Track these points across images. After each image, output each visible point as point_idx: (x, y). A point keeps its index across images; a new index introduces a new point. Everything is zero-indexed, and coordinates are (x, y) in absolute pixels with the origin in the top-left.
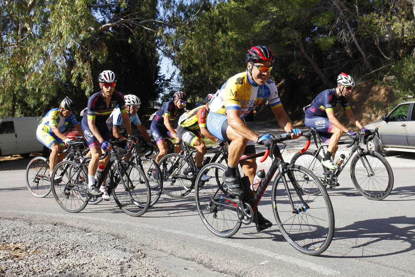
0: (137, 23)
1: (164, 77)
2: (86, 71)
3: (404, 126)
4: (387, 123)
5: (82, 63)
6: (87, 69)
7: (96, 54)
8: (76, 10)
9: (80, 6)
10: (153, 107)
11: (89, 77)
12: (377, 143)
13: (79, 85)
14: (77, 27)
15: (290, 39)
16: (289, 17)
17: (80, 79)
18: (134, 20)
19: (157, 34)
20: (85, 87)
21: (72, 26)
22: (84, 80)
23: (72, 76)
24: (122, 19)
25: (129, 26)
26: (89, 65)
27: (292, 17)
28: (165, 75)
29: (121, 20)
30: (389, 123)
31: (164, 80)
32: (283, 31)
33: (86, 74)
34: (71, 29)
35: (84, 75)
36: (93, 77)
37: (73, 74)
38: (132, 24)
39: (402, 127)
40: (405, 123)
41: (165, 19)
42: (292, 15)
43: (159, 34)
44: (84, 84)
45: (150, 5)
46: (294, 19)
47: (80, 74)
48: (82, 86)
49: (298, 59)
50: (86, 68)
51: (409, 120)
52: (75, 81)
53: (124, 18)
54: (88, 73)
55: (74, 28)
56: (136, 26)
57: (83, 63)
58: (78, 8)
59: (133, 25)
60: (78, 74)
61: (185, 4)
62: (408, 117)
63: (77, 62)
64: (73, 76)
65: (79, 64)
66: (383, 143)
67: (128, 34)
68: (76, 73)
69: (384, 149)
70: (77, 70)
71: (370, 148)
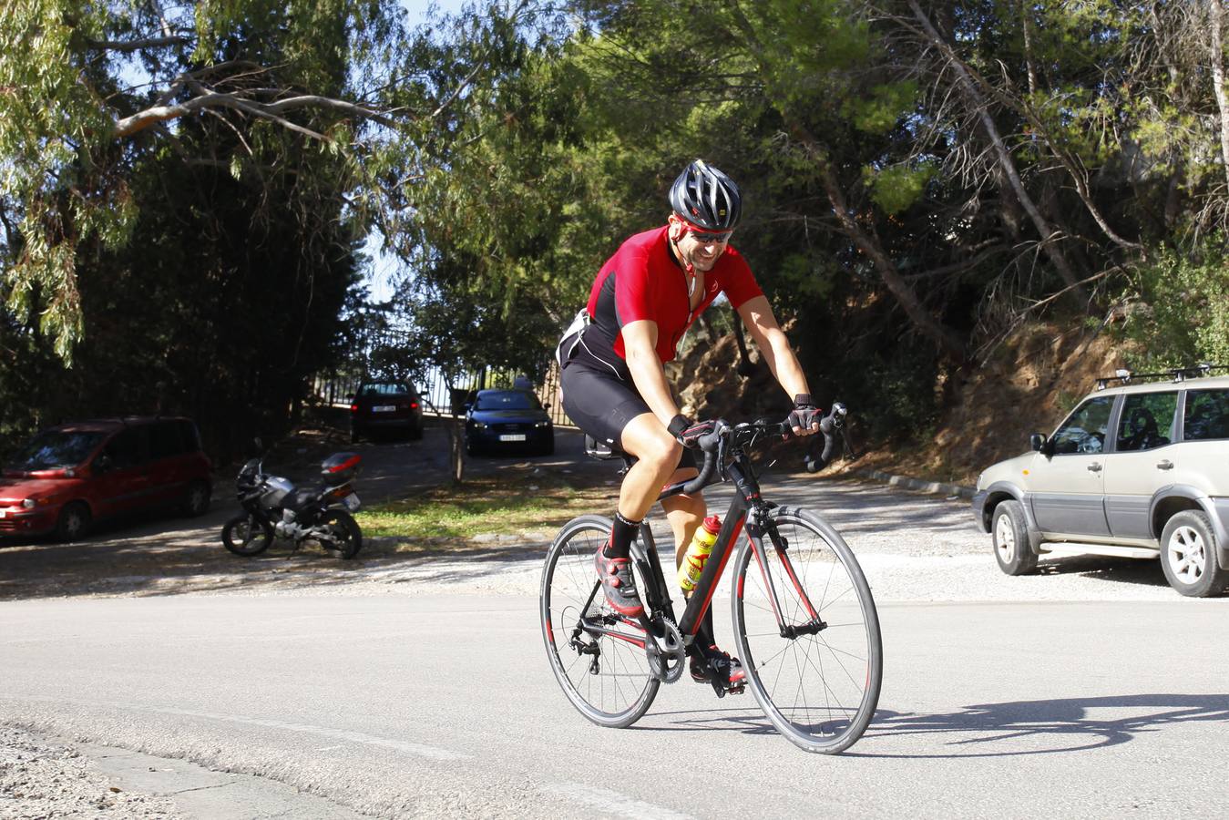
0: (261, 108)
1: (364, 296)
2: (58, 273)
3: (1096, 469)
4: (1050, 460)
5: (46, 247)
6: (63, 267)
7: (96, 217)
8: (34, 70)
9: (48, 57)
10: (331, 402)
11: (67, 295)
12: (1020, 527)
13: (34, 321)
14: (33, 127)
15: (789, 172)
16: (779, 95)
17: (36, 300)
18: (250, 97)
19: (327, 145)
20: (52, 327)
21: (15, 122)
22: (52, 301)
23: (12, 289)
24: (210, 93)
25: (233, 117)
26: (69, 252)
27: (790, 98)
28: (369, 289)
29: (204, 94)
30: (1056, 459)
31: (366, 305)
32: (767, 142)
33: (57, 283)
34: (11, 131)
35: (53, 287)
36: (81, 294)
37: (13, 283)
38: (243, 112)
39: (1091, 472)
40: (1101, 459)
41: (365, 95)
42: (789, 88)
43: (334, 146)
44: (51, 314)
45: (315, 42)
46: (797, 103)
47: (37, 285)
48: (45, 327)
49: (819, 240)
50: (59, 262)
51: (1110, 451)
52: (19, 305)
53: (218, 89)
54: (67, 282)
55: (23, 131)
56: (257, 116)
57: (50, 247)
58: (40, 63)
59: (245, 113)
60: (31, 282)
61: (439, 44)
62: (1107, 440)
63: (30, 241)
64: (16, 289)
65: (37, 249)
66: (1038, 528)
67: (229, 146)
68: (23, 280)
69: (1043, 546)
70: (28, 269)
71: (1002, 544)
